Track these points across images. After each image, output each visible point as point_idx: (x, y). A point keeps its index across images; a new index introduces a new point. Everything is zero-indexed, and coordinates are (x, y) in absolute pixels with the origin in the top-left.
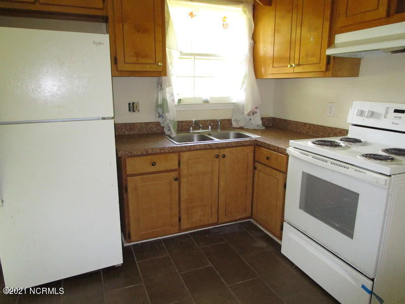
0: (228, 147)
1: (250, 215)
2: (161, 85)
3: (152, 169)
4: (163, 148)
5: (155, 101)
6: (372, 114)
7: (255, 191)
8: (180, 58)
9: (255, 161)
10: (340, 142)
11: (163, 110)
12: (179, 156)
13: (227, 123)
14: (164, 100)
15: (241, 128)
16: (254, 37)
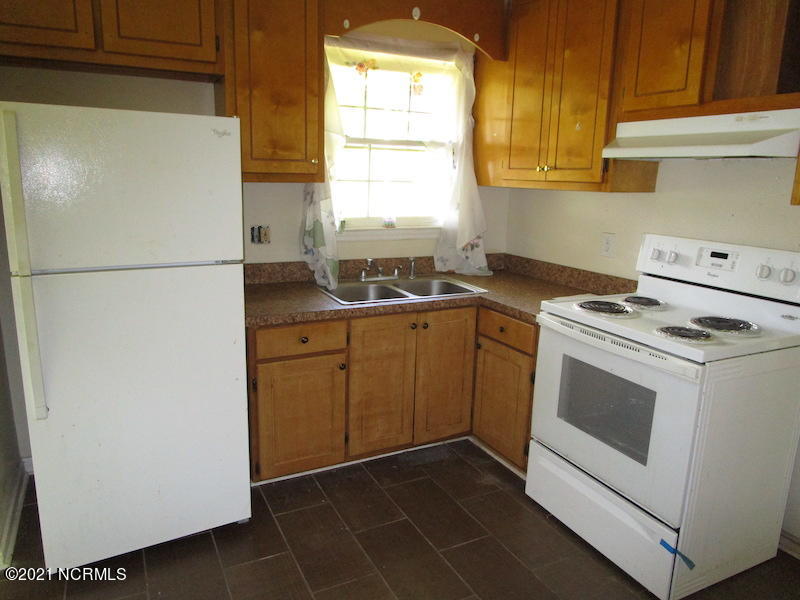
0: (433, 310)
1: (468, 429)
2: (312, 197)
3: (303, 349)
4: (322, 312)
5: (299, 225)
6: (677, 258)
7: (478, 385)
8: (346, 147)
9: (478, 333)
10: (624, 304)
11: (314, 241)
12: (349, 325)
13: (425, 264)
14: (317, 224)
15: (451, 273)
16: (475, 112)
